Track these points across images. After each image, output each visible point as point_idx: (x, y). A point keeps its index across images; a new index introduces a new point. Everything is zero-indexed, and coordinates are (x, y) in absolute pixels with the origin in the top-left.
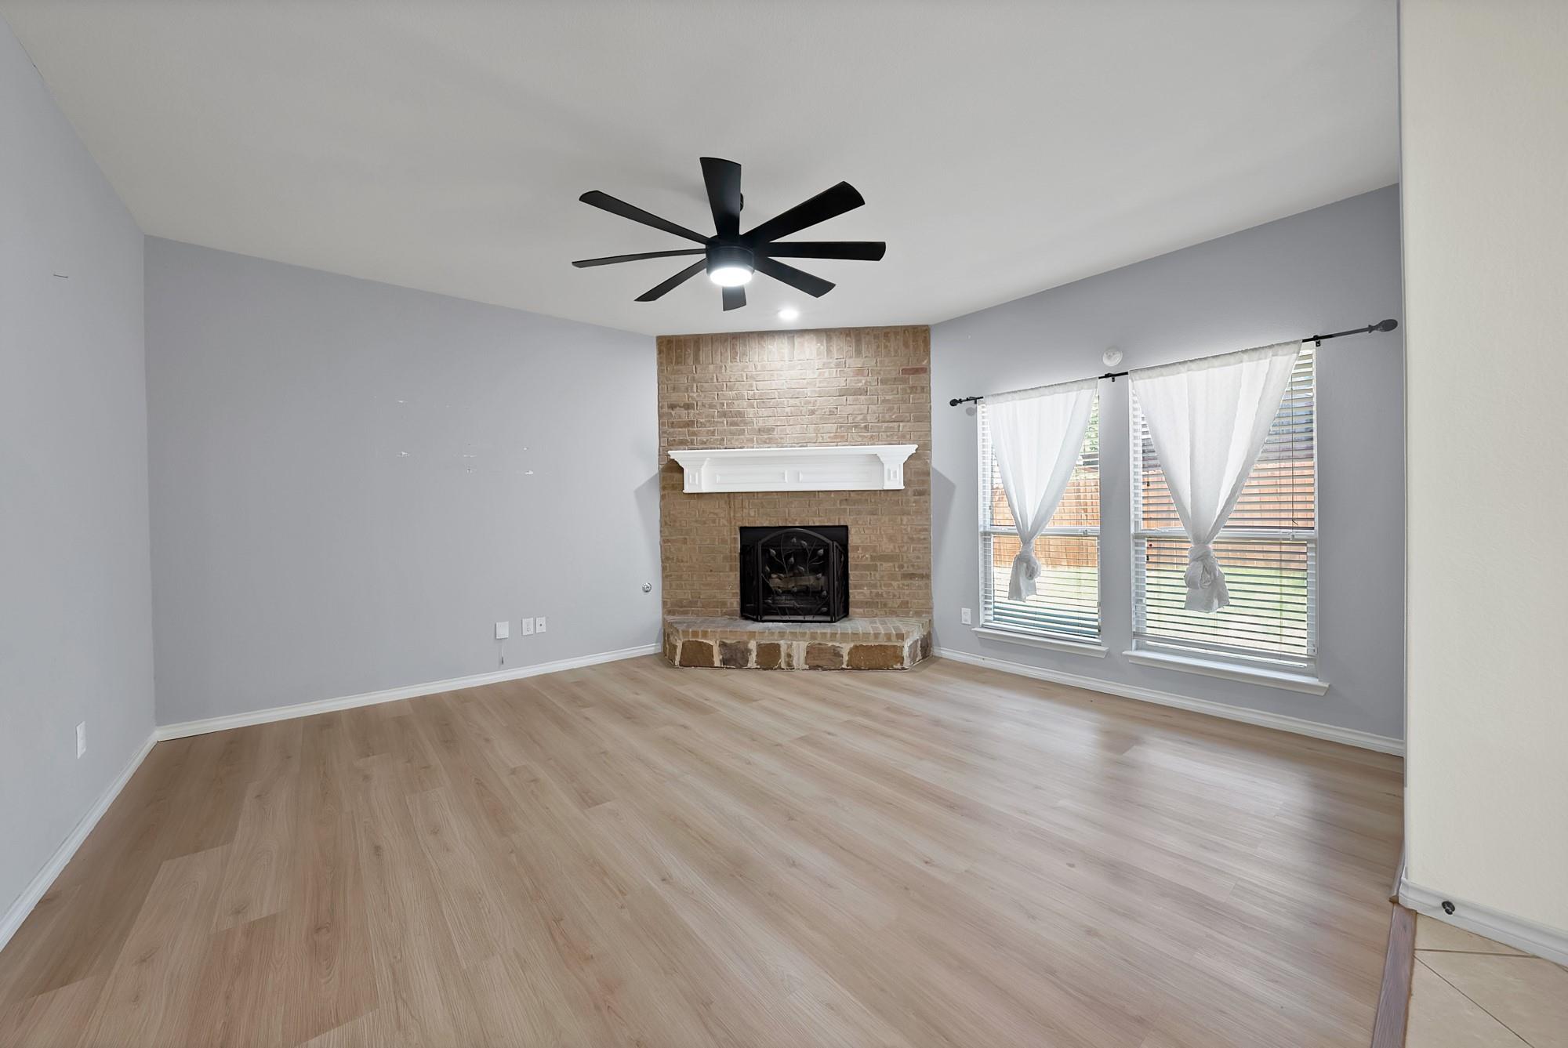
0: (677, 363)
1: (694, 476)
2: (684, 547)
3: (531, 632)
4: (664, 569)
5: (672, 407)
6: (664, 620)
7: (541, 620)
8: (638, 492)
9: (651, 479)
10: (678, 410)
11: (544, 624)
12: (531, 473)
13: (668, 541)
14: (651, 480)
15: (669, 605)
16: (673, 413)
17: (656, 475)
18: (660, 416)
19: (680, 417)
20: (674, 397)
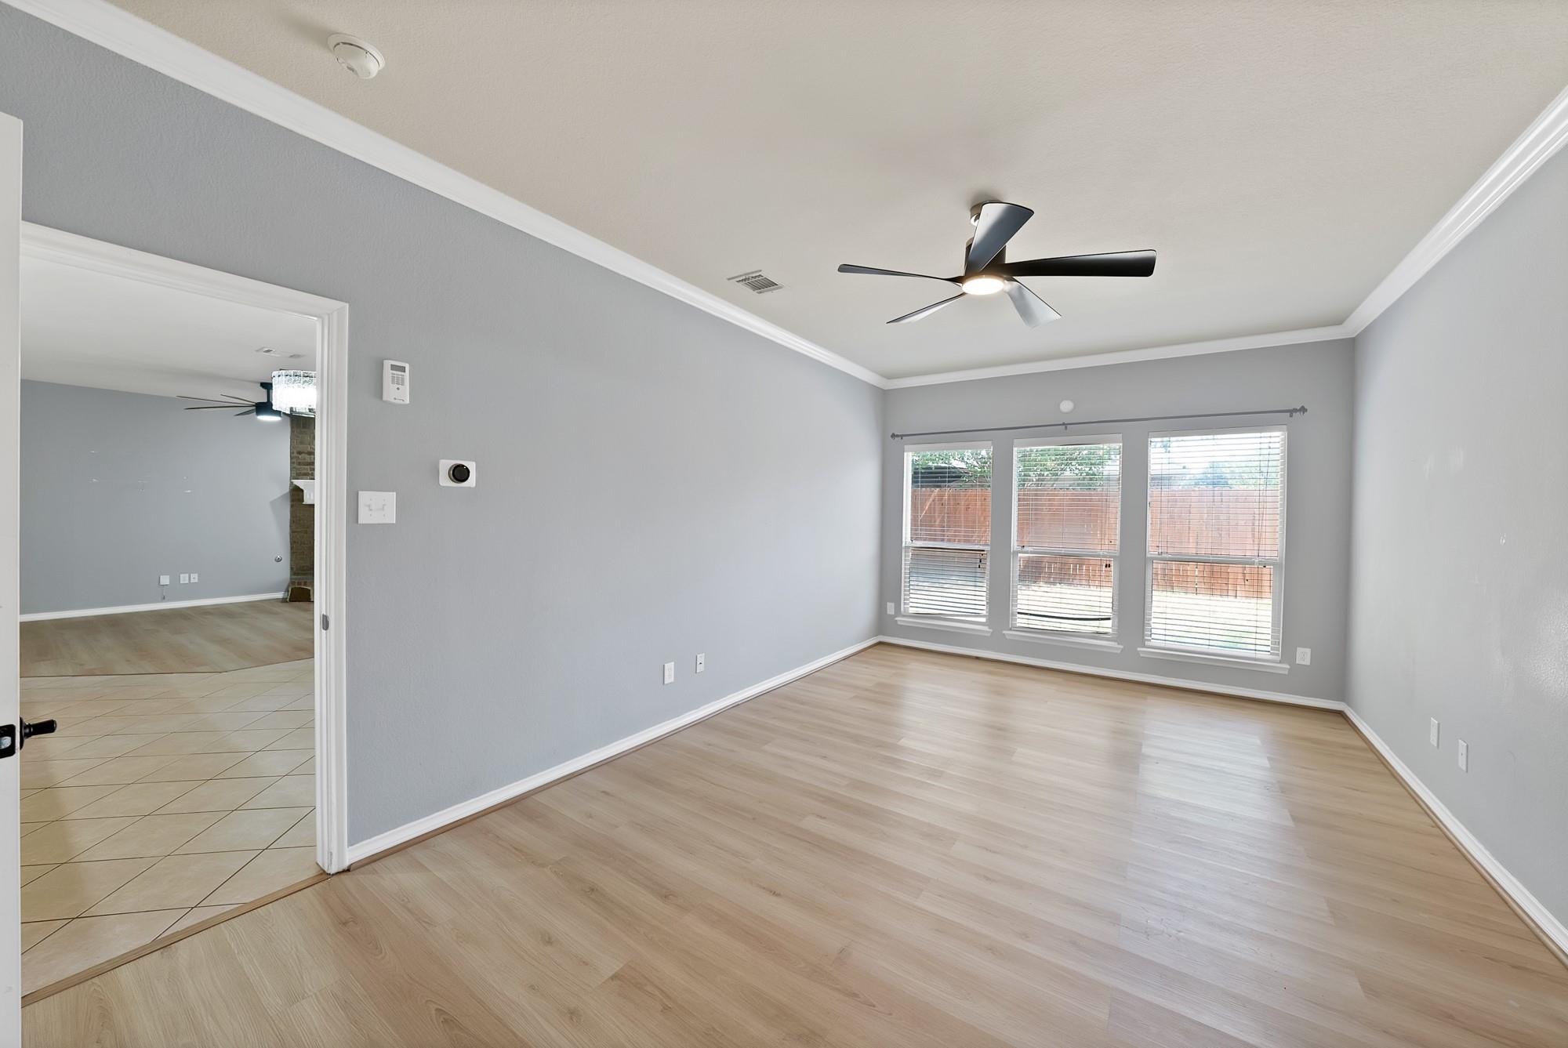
0: (304, 427)
1: (310, 495)
2: (305, 535)
3: (187, 582)
4: (292, 548)
5: (299, 453)
6: (291, 579)
7: (196, 576)
8: (272, 503)
9: (285, 495)
10: (303, 455)
11: (197, 577)
12: (189, 491)
13: (295, 532)
14: (283, 497)
15: (295, 569)
16: (300, 457)
17: (287, 493)
18: (291, 458)
19: (305, 459)
20: (301, 447)
